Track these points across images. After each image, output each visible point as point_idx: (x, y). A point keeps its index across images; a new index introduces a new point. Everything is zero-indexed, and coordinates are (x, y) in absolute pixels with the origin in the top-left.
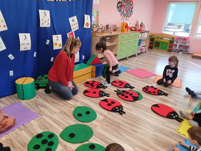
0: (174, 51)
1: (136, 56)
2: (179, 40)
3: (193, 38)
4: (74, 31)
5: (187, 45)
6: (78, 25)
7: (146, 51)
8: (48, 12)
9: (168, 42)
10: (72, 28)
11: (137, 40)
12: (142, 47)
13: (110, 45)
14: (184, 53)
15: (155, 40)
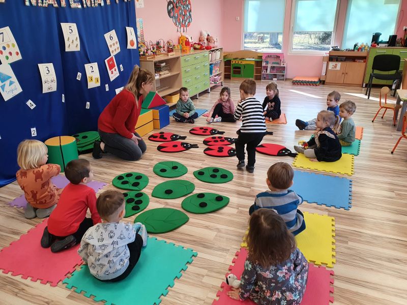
0: (265, 78)
1: (209, 93)
2: (269, 60)
3: (288, 54)
4: (115, 56)
5: (282, 65)
6: (118, 45)
7: (222, 83)
8: (74, 26)
9: (253, 63)
10: (111, 50)
11: (208, 64)
12: (215, 76)
13: (169, 74)
14: (281, 80)
15: (232, 63)
